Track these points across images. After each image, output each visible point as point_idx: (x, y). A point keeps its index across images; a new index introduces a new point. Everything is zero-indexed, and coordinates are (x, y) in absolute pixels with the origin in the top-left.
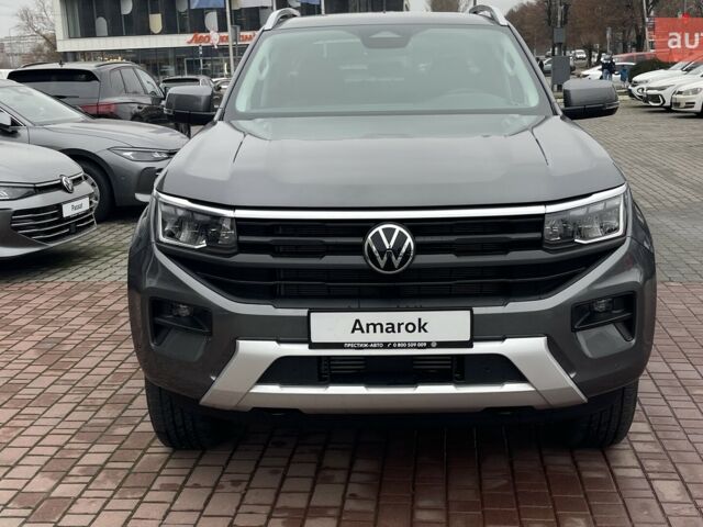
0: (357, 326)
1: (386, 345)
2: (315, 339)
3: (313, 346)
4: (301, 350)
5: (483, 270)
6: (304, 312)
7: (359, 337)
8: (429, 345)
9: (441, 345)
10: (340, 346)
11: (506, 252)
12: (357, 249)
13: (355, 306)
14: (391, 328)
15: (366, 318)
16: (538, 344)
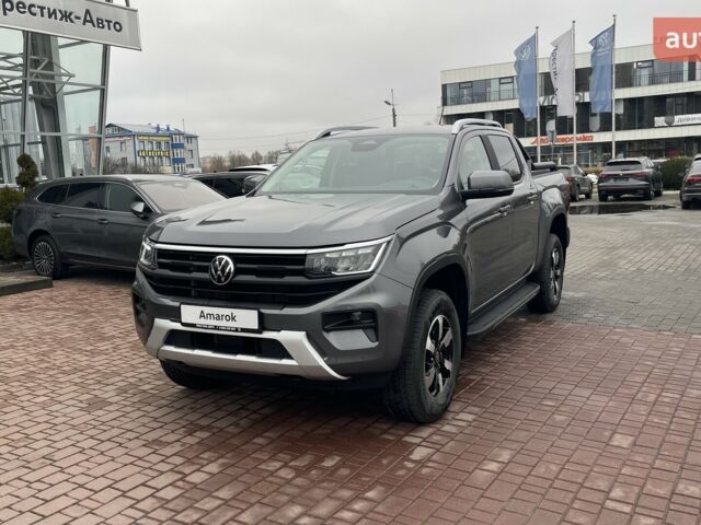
0: (202, 315)
1: (216, 328)
2: (183, 320)
3: (184, 324)
4: (177, 326)
5: (273, 287)
6: (177, 304)
7: (203, 321)
8: (236, 330)
9: (243, 330)
10: (194, 325)
11: (283, 276)
12: (205, 269)
13: (201, 302)
14: (218, 318)
15: (207, 310)
16: (300, 336)
